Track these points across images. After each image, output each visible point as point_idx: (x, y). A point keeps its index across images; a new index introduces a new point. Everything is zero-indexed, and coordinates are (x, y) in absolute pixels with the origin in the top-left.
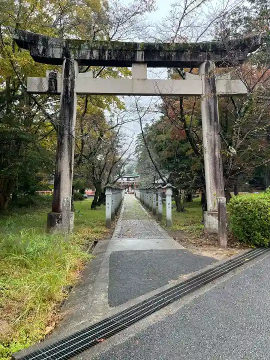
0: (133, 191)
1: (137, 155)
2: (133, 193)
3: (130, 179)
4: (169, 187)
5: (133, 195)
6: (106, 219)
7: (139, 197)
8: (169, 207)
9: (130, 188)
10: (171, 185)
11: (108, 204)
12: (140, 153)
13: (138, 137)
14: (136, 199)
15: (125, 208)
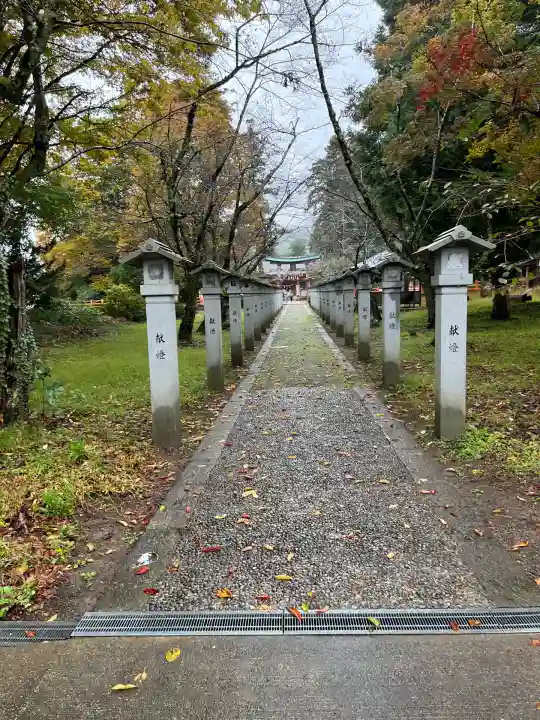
0: (304, 294)
1: (312, 210)
2: (304, 299)
3: (298, 266)
4: (459, 245)
5: (306, 302)
6: (153, 409)
7: (317, 306)
8: (454, 348)
9: (298, 287)
10: (468, 235)
11: (160, 339)
12: (318, 205)
13: (314, 169)
14: (310, 312)
15: (277, 339)
